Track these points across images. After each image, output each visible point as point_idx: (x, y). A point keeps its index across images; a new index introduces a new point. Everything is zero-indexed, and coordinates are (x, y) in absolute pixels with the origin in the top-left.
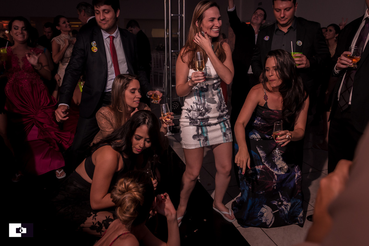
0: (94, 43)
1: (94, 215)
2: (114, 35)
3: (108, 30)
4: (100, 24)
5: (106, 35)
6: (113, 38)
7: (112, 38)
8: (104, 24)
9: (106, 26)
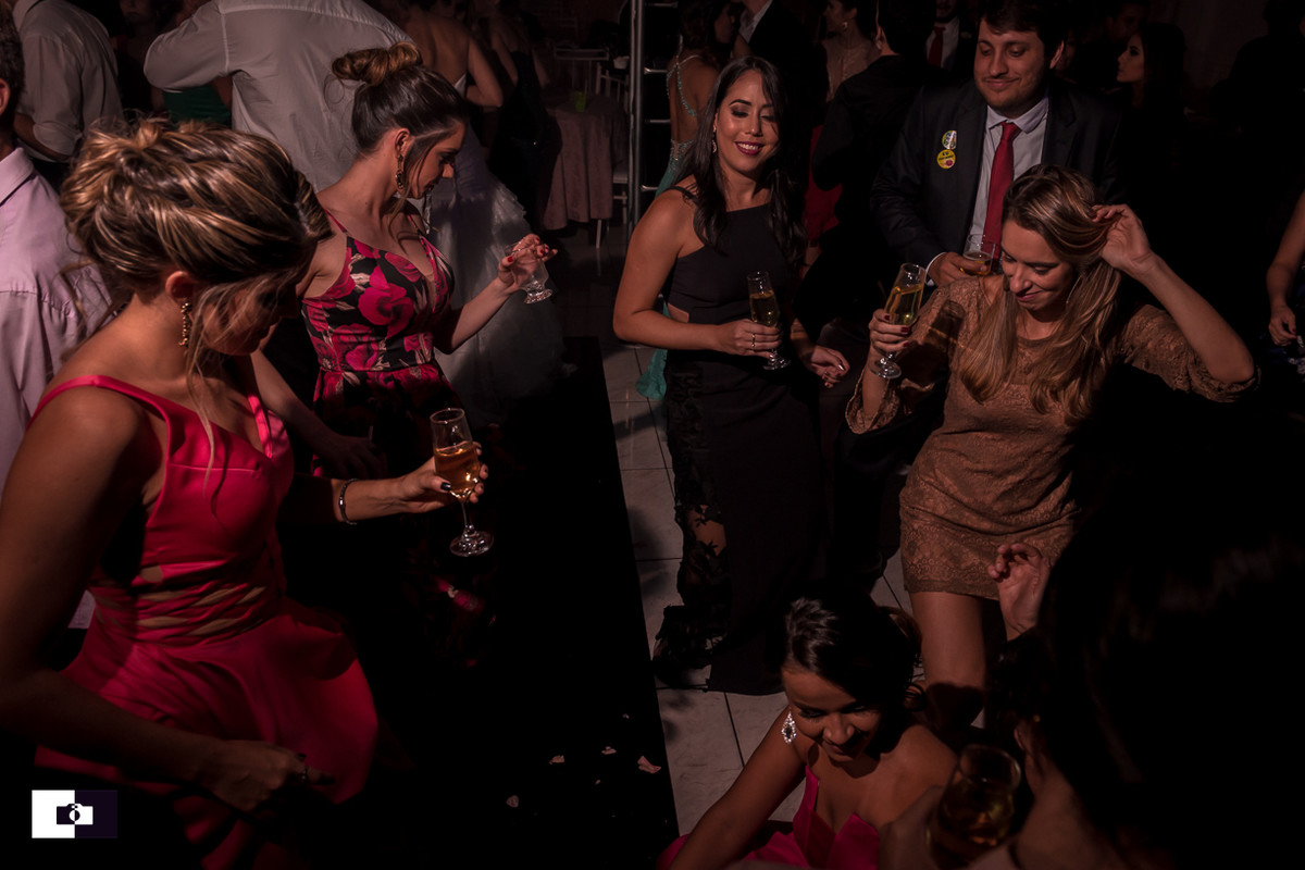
0: (951, 138)
1: (703, 518)
2: (1019, 122)
3: (1004, 109)
4: (982, 86)
5: (994, 118)
6: (1016, 131)
7: (1011, 133)
8: (999, 91)
9: (1002, 97)
